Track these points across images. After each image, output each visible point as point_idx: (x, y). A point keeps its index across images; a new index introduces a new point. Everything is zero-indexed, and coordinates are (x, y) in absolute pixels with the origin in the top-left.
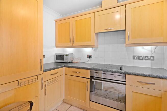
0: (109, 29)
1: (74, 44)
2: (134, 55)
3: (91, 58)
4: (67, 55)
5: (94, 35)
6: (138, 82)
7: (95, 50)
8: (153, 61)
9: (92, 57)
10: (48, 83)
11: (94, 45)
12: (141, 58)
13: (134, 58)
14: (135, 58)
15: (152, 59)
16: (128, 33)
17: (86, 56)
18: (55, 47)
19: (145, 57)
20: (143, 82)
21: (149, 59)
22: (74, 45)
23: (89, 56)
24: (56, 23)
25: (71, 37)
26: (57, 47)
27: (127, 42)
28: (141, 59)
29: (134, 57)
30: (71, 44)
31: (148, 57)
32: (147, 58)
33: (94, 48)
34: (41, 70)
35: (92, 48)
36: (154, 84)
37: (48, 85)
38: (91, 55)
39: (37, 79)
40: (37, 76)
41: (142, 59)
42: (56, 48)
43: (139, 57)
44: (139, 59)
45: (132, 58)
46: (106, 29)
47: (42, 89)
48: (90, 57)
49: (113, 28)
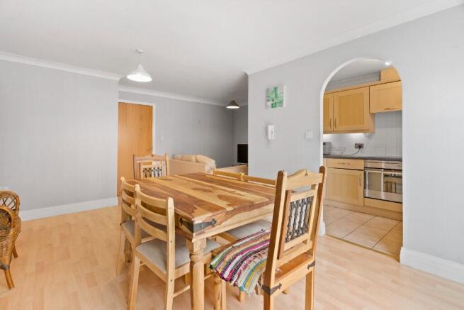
1: (335, 128)
3: (363, 148)
5: (369, 116)
7: (368, 137)
9: (365, 146)
17: (354, 146)
25: (331, 119)
30: (330, 128)
35: (365, 133)
38: (363, 144)
46: (388, 109)
48: (360, 146)
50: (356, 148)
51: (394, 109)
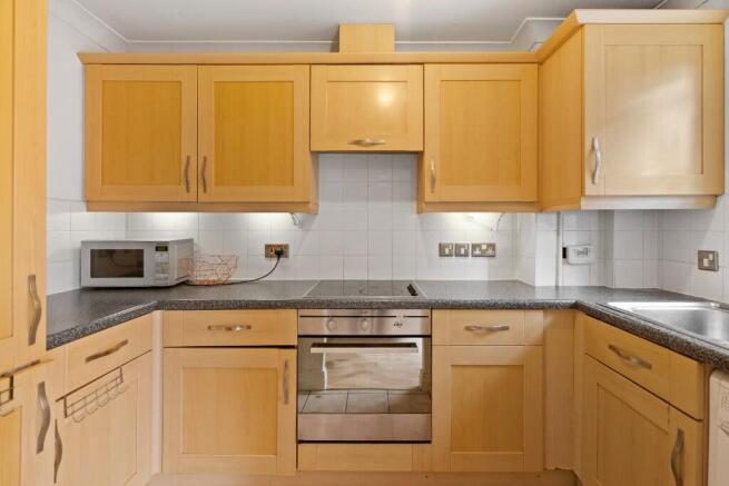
0: (368, 140)
1: (205, 191)
2: (444, 241)
3: (287, 256)
4: (162, 247)
5: (308, 158)
6: (468, 329)
7: (302, 225)
8: (492, 260)
9: (291, 251)
10: (69, 411)
11: (308, 203)
12: (463, 252)
13: (442, 254)
14: (447, 251)
15: (490, 252)
16: (432, 164)
17: (262, 251)
18: (84, 205)
19: (474, 247)
20: (480, 328)
21: (483, 255)
22: (203, 198)
23: (279, 249)
24: (85, 72)
25: (188, 158)
26: (92, 204)
27: (428, 196)
28: (462, 256)
29: (442, 247)
30: (188, 190)
31: (479, 246)
32: (477, 252)
33: (298, 216)
34: (32, 340)
35: (291, 212)
36: (506, 328)
37: (70, 418)
38: (286, 246)
39: (11, 397)
40: (8, 380)
41: (466, 255)
42: (89, 210)
43: (458, 247)
44: (458, 254)
45: (437, 252)
46: (358, 143)
47: (40, 448)
48: (278, 252)
49: (383, 141)
50: (267, 256)
51: (373, 144)
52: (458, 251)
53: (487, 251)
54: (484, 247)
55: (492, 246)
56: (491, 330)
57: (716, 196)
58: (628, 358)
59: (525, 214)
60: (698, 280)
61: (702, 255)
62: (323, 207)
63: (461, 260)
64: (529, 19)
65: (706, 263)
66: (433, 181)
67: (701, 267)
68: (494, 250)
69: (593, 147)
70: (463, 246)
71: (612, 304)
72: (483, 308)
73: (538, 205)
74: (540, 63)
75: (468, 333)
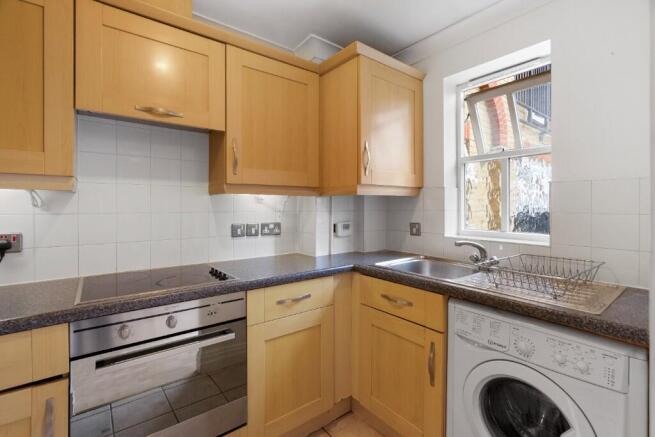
2: (235, 223)
6: (279, 303)
8: (278, 238)
12: (253, 232)
13: (234, 234)
14: (239, 232)
15: (277, 231)
16: (234, 145)
19: (264, 226)
21: (270, 233)
27: (231, 178)
28: (251, 235)
29: (234, 228)
31: (267, 225)
32: (266, 230)
33: (42, 194)
35: (32, 190)
36: (309, 296)
41: (256, 234)
43: (249, 227)
44: (249, 234)
45: (229, 234)
49: (181, 114)
51: (168, 115)
52: (249, 231)
53: (274, 230)
54: (272, 226)
55: (278, 225)
56: (296, 301)
57: (420, 188)
58: (396, 301)
59: (305, 198)
60: (411, 242)
61: (412, 225)
62: (83, 183)
63: (252, 239)
64: (313, 35)
65: (414, 230)
66: (235, 164)
67: (412, 234)
68: (279, 228)
69: (365, 148)
70: (254, 226)
71: (377, 264)
72: (292, 282)
73: (319, 190)
74: (321, 75)
75: (280, 306)
